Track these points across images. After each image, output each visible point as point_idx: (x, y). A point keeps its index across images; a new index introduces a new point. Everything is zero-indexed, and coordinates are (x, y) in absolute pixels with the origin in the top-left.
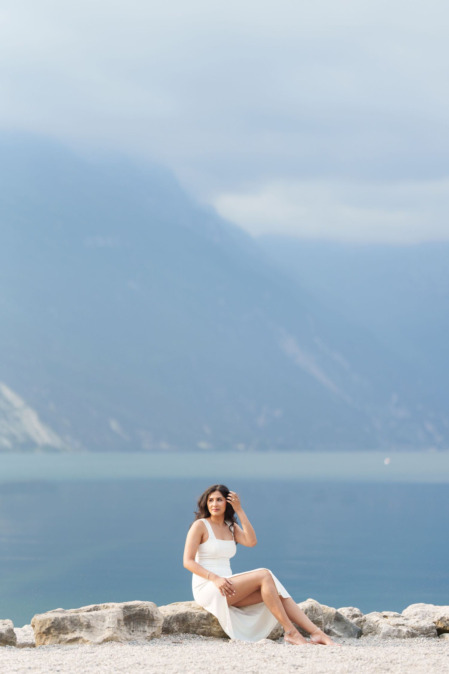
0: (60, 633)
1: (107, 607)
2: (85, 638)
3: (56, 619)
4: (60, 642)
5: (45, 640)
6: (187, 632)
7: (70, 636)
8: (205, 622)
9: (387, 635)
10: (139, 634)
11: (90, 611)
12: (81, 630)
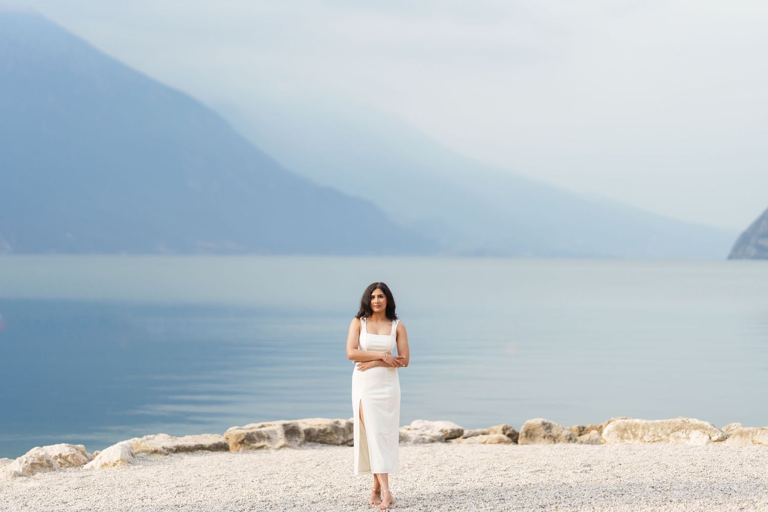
0: (250, 443)
1: (270, 425)
2: (269, 446)
3: (248, 433)
4: (251, 449)
5: (239, 448)
6: (310, 441)
7: (258, 445)
8: (322, 434)
9: (416, 442)
10: (294, 442)
11: (260, 427)
12: (264, 440)
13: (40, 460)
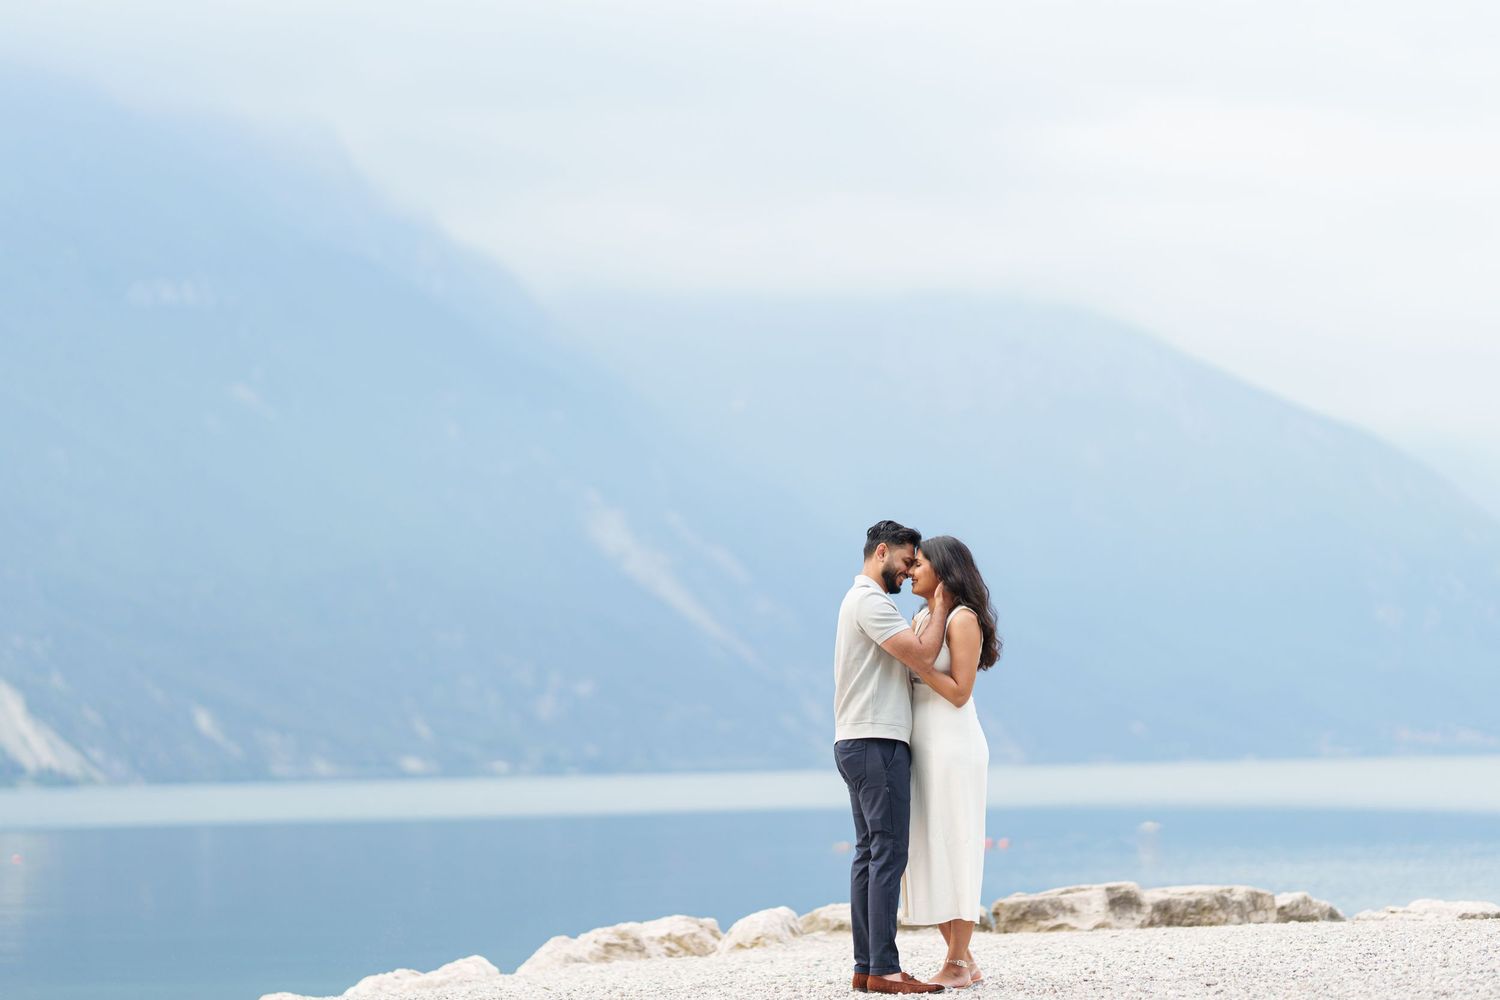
0: (1038, 920)
2: (1071, 925)
3: (1032, 902)
4: (1039, 930)
5: (1019, 928)
6: (1169, 924)
7: (1052, 923)
8: (1193, 910)
10: (1128, 921)
11: (1062, 893)
12: (1065, 915)
13: (623, 939)
